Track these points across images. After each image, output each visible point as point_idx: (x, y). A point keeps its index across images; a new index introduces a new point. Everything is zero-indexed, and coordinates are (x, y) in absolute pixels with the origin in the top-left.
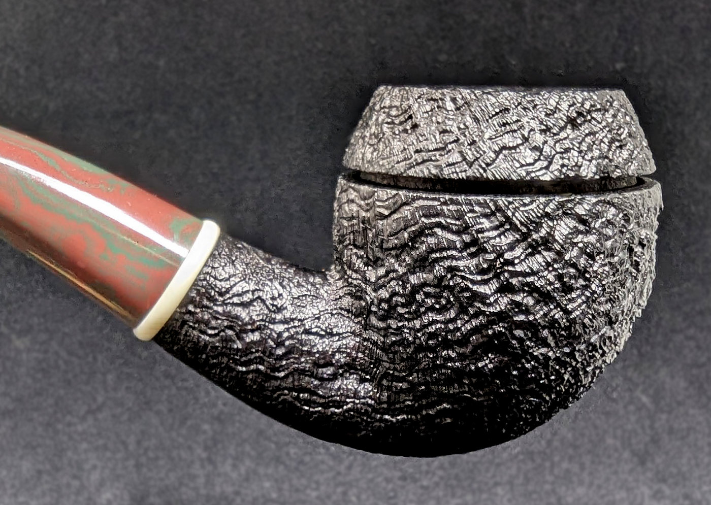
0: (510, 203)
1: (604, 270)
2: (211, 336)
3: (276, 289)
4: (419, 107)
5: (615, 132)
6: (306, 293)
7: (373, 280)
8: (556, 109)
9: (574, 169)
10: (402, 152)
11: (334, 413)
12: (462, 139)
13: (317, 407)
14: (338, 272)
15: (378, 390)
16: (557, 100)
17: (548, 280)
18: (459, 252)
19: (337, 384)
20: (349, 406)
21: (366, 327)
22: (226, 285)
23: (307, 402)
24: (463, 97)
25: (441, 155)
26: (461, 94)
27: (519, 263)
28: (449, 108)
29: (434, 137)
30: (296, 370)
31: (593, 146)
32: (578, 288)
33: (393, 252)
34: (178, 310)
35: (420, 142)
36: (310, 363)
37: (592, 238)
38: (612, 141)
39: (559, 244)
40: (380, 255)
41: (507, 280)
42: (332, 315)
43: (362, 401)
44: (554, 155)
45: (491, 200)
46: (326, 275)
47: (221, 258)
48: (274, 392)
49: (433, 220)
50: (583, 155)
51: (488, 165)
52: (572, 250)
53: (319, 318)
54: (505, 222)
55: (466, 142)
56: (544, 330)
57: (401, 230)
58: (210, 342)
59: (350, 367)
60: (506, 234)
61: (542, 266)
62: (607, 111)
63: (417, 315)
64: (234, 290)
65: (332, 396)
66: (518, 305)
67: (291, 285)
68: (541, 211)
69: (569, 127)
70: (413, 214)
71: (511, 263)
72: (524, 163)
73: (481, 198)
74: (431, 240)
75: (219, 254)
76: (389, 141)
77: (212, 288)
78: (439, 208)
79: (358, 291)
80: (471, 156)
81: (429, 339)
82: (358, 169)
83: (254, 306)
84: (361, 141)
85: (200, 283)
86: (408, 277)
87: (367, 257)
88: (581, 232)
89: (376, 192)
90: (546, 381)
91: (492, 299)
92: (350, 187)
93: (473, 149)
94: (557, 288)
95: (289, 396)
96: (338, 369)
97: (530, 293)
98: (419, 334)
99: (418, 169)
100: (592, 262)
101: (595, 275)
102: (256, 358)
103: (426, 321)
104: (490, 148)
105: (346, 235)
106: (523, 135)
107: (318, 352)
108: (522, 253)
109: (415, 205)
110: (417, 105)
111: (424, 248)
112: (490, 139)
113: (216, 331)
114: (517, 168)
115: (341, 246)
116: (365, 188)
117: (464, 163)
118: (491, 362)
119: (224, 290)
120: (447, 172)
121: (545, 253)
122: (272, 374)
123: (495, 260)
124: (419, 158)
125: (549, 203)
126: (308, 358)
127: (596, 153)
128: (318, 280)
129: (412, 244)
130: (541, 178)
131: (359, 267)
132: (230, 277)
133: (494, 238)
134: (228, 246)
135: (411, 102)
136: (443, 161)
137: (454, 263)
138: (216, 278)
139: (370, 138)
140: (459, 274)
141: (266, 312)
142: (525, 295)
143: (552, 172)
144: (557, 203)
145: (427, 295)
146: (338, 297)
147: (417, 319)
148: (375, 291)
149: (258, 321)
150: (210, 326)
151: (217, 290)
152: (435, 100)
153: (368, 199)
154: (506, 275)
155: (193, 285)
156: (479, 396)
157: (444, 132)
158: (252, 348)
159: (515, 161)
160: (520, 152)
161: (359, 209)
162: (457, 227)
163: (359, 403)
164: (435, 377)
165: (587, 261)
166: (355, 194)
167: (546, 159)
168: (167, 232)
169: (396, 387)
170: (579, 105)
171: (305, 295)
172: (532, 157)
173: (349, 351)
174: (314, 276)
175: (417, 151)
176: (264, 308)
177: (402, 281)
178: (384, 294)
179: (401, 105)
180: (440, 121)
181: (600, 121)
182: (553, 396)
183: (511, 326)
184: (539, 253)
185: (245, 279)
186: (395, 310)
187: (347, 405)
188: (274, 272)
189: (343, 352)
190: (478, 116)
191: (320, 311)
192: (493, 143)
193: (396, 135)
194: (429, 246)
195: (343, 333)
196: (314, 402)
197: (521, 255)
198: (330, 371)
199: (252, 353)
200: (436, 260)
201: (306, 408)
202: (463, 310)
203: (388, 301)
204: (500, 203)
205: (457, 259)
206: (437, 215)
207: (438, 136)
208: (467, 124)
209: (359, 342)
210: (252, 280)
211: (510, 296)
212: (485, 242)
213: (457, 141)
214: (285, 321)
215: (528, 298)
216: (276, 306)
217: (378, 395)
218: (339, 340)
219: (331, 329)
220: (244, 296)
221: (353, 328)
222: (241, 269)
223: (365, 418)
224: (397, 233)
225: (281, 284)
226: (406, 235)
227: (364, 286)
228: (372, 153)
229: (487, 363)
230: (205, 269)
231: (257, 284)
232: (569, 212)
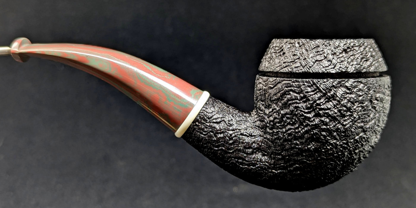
0: (319, 81)
1: (359, 109)
2: (204, 135)
3: (230, 117)
4: (286, 46)
5: (364, 55)
6: (242, 119)
7: (268, 113)
8: (339, 46)
9: (345, 69)
10: (279, 63)
11: (252, 168)
12: (301, 57)
13: (245, 166)
14: (255, 112)
15: (270, 159)
16: (339, 43)
17: (334, 112)
18: (299, 101)
19: (253, 156)
20: (258, 165)
21: (265, 133)
22: (210, 115)
23: (242, 164)
24: (302, 42)
25: (293, 64)
26: (301, 41)
27: (322, 105)
28: (297, 46)
29: (291, 57)
30: (237, 149)
31: (353, 60)
32: (347, 116)
33: (275, 102)
34: (192, 124)
35: (285, 59)
36: (243, 147)
37: (353, 96)
38: (362, 58)
39: (339, 97)
40: (270, 103)
41: (318, 111)
42: (252, 128)
43: (264, 163)
44: (337, 63)
45: (311, 80)
46: (251, 113)
47: (209, 105)
48: (228, 159)
49: (289, 88)
50: (349, 63)
51: (310, 67)
52: (344, 100)
53: (247, 129)
54: (317, 89)
55: (302, 59)
56: (334, 132)
57: (278, 92)
58: (204, 137)
59: (259, 149)
60: (317, 93)
61: (332, 106)
62: (361, 47)
63: (284, 126)
64: (214, 117)
65: (251, 161)
66: (323, 121)
67: (236, 116)
68: (331, 85)
69: (344, 52)
70: (282, 86)
71: (319, 105)
72: (325, 66)
73: (307, 80)
74: (289, 96)
75: (209, 103)
76: (274, 59)
77: (205, 116)
78: (291, 84)
79: (262, 118)
80: (304, 64)
81: (289, 136)
82: (263, 70)
83: (221, 123)
84: (265, 60)
85: (201, 114)
86: (280, 111)
87: (266, 105)
88: (348, 93)
89: (269, 79)
90: (337, 155)
91: (312, 119)
92: (260, 78)
93: (305, 61)
94: (338, 115)
95: (234, 161)
96: (254, 150)
97: (327, 118)
98: (285, 134)
99: (284, 69)
100: (353, 105)
101: (355, 110)
102: (221, 144)
103: (287, 129)
104: (311, 61)
105: (258, 96)
106: (324, 56)
107: (246, 142)
108: (324, 101)
109: (283, 83)
110: (285, 45)
111: (286, 99)
112: (312, 57)
113: (206, 133)
114: (322, 68)
115: (257, 101)
116: (265, 78)
117: (301, 66)
118: (313, 146)
119: (210, 117)
120: (295, 70)
121: (333, 101)
122: (227, 151)
123: (313, 104)
124: (284, 65)
125: (334, 82)
126: (242, 145)
127: (355, 63)
128: (247, 115)
129: (282, 98)
130: (331, 72)
131: (263, 109)
132: (212, 112)
133: (313, 95)
134: (212, 101)
135: (283, 44)
136: (293, 66)
137: (297, 105)
138: (207, 112)
139: (268, 59)
140: (299, 109)
141: (226, 126)
142: (325, 118)
143: (335, 70)
144: (337, 82)
145: (288, 118)
146: (255, 121)
147: (284, 128)
148: (268, 118)
149: (222, 129)
150: (204, 130)
151: (207, 116)
152: (292, 43)
153: (266, 82)
154: (318, 109)
155: (198, 115)
156: (309, 161)
157: (294, 55)
158: (220, 140)
159: (321, 66)
160: (323, 62)
161: (263, 86)
162: (298, 91)
163: (262, 164)
164: (292, 153)
165: (351, 104)
166: (262, 80)
167: (333, 64)
168: (189, 95)
169: (277, 158)
170: (348, 44)
171: (242, 120)
172: (328, 64)
173: (258, 142)
174: (246, 113)
175: (284, 63)
176: (225, 124)
177: (278, 113)
178: (271, 118)
179: (280, 45)
180: (293, 51)
181: (357, 50)
182: (341, 162)
183: (320, 130)
184: (331, 101)
185: (218, 113)
186: (276, 125)
187: (257, 165)
188: (230, 111)
189: (256, 143)
190: (307, 49)
191: (247, 127)
192: (312, 59)
193: (277, 57)
194: (288, 98)
195: (256, 135)
196: (244, 164)
197: (323, 102)
198: (250, 150)
199: (220, 142)
200: (290, 104)
201: (241, 166)
202: (301, 124)
203: (273, 121)
204: (315, 81)
205: (299, 103)
206: (291, 87)
207: (292, 57)
208: (303, 52)
209: (262, 139)
210: (221, 113)
211: (319, 118)
212: (309, 97)
213: (299, 58)
214: (233, 130)
215: (327, 119)
216: (230, 124)
217: (270, 161)
218: (254, 138)
219: (251, 134)
220: (217, 119)
221: (260, 134)
222: (217, 109)
223: (265, 171)
224: (276, 94)
225: (232, 116)
226: (279, 95)
227: (264, 116)
228: (268, 64)
229: (312, 146)
230: (203, 108)
231: (223, 115)
232: (343, 85)
